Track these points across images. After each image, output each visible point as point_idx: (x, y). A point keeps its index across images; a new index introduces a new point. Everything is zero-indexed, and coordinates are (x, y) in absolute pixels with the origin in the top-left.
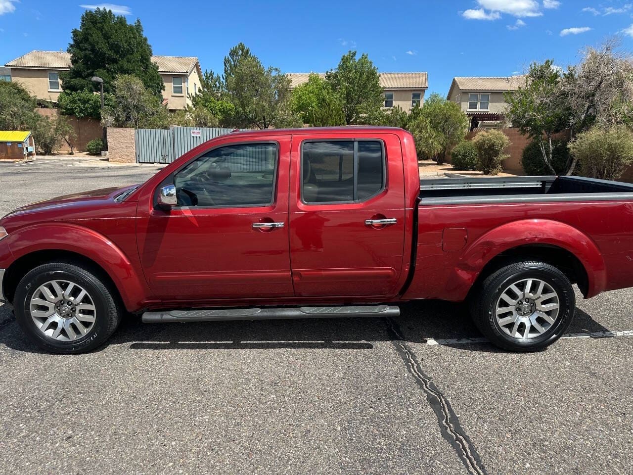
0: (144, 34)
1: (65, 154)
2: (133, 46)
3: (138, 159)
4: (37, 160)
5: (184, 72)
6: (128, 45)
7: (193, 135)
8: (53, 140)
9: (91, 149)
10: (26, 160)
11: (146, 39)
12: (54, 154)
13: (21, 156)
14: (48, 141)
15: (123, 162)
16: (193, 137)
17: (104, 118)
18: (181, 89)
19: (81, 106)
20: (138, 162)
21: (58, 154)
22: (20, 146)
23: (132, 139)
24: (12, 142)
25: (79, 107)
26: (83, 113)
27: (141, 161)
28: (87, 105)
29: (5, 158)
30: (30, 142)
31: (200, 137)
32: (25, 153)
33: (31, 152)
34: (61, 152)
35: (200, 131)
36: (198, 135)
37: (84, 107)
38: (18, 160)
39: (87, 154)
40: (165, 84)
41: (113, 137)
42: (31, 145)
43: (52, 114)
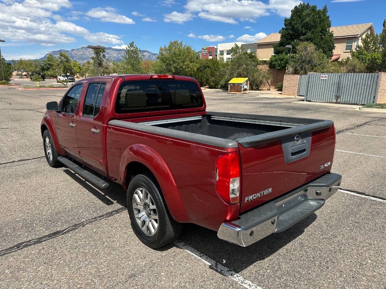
0: (328, 14)
1: (266, 90)
2: (317, 23)
3: (298, 94)
4: (249, 93)
5: (356, 35)
6: (314, 23)
7: (321, 78)
8: (261, 82)
9: (279, 87)
10: (242, 92)
11: (328, 17)
12: (260, 90)
13: (240, 91)
14: (259, 83)
15: (290, 95)
16: (321, 79)
17: (287, 69)
18: (351, 47)
19: (279, 63)
20: (298, 95)
21: (262, 90)
22: (241, 85)
23: (297, 81)
24: (238, 84)
25: (278, 63)
26: (280, 67)
27: (300, 95)
28: (282, 62)
29: (234, 92)
30: (246, 83)
31: (326, 80)
32: (243, 89)
33: (246, 89)
34: (263, 89)
35: (327, 76)
36: (326, 78)
37: (281, 63)
38: (239, 93)
39: (277, 90)
40: (335, 45)
41: (287, 80)
42: (247, 85)
43: (264, 68)
